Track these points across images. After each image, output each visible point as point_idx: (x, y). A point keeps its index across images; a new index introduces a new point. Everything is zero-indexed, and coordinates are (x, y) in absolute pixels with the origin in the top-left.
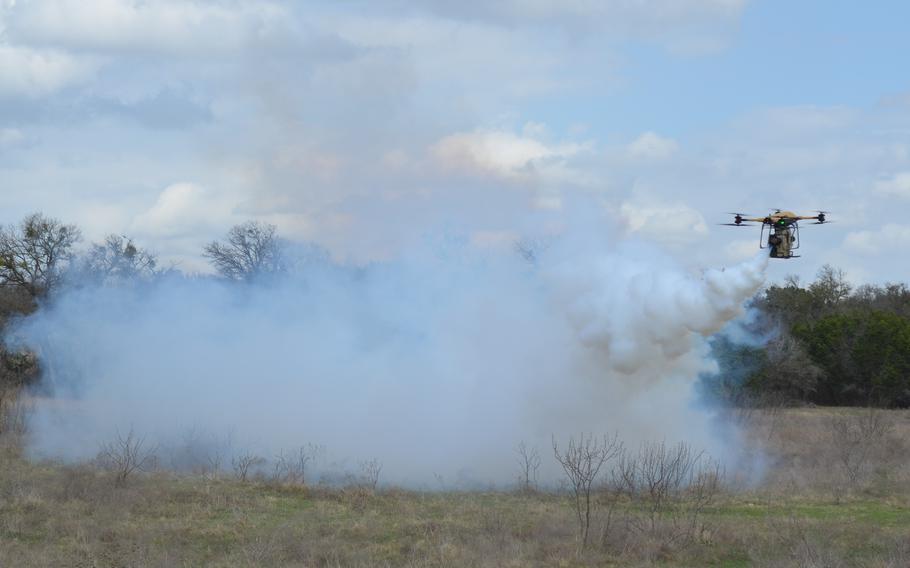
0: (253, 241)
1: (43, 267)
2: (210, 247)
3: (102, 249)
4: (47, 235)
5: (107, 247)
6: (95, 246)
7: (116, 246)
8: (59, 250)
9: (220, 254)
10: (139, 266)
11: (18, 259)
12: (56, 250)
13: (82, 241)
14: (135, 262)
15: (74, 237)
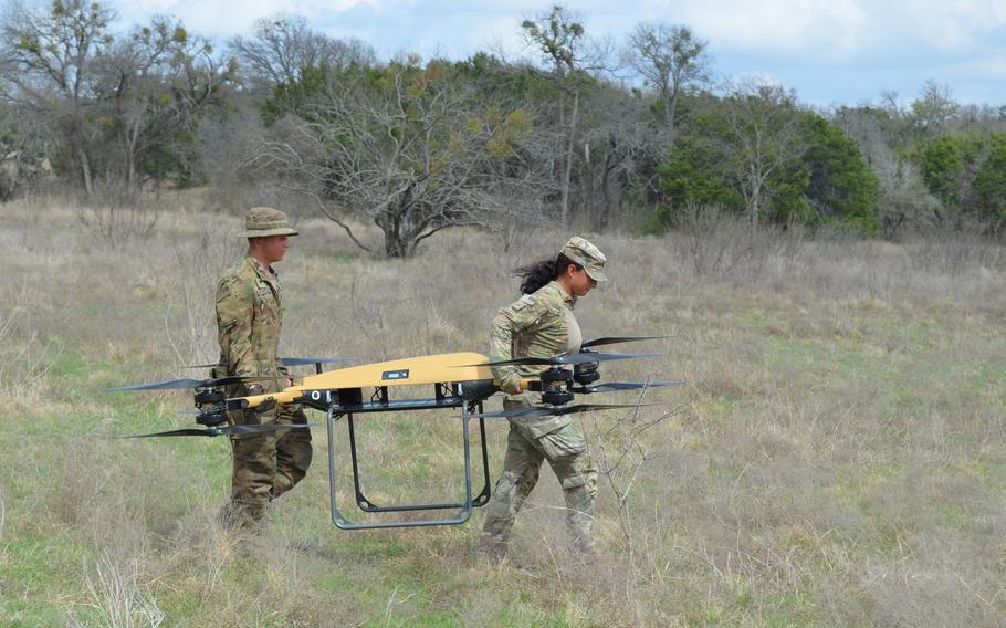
0: (282, 36)
1: (74, 52)
2: (233, 41)
3: (146, 31)
4: (78, 13)
5: (151, 29)
6: (137, 27)
7: (162, 29)
8: (93, 32)
9: (244, 49)
10: (191, 53)
11: (44, 42)
12: (88, 30)
13: (120, 19)
14: (187, 47)
15: (111, 15)
